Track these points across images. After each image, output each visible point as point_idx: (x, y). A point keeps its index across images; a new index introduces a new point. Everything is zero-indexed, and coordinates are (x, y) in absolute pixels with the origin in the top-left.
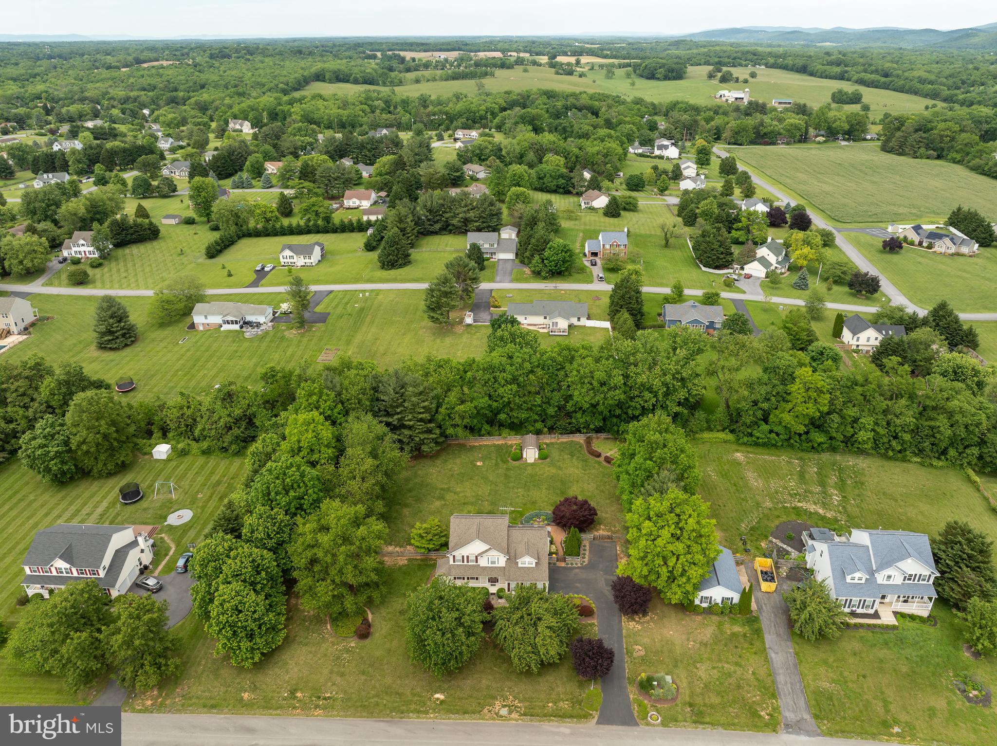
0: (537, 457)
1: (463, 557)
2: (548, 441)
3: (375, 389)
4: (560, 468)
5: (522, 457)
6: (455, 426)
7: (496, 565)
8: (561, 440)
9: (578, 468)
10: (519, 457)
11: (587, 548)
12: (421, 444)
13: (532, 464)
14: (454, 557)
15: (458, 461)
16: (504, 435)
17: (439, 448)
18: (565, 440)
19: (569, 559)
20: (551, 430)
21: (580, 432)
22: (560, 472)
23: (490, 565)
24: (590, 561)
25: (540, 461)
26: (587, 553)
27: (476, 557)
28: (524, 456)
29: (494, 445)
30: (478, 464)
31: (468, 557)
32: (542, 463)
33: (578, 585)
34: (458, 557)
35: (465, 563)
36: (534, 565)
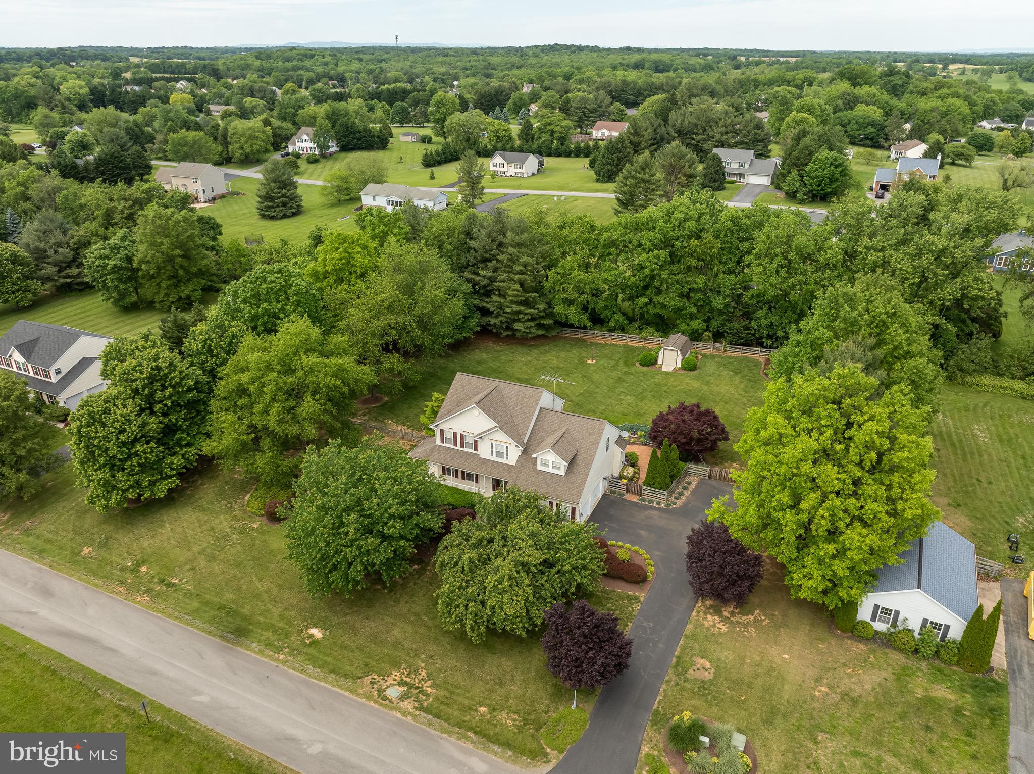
0: (679, 365)
1: (455, 434)
2: (708, 352)
3: (468, 235)
4: (708, 383)
5: (655, 362)
6: (570, 302)
7: (504, 461)
8: (729, 354)
9: (736, 387)
10: (652, 362)
11: (692, 487)
12: (515, 321)
13: (667, 373)
14: (442, 431)
15: (563, 355)
16: (644, 334)
17: (540, 332)
18: (736, 355)
19: (647, 491)
20: (718, 336)
21: (761, 345)
22: (705, 388)
24: (684, 506)
25: (683, 372)
26: (687, 493)
27: (476, 442)
28: (660, 361)
29: (625, 346)
30: (590, 361)
31: (462, 436)
32: (682, 375)
33: (643, 532)
34: (449, 435)
35: (459, 447)
36: (562, 472)
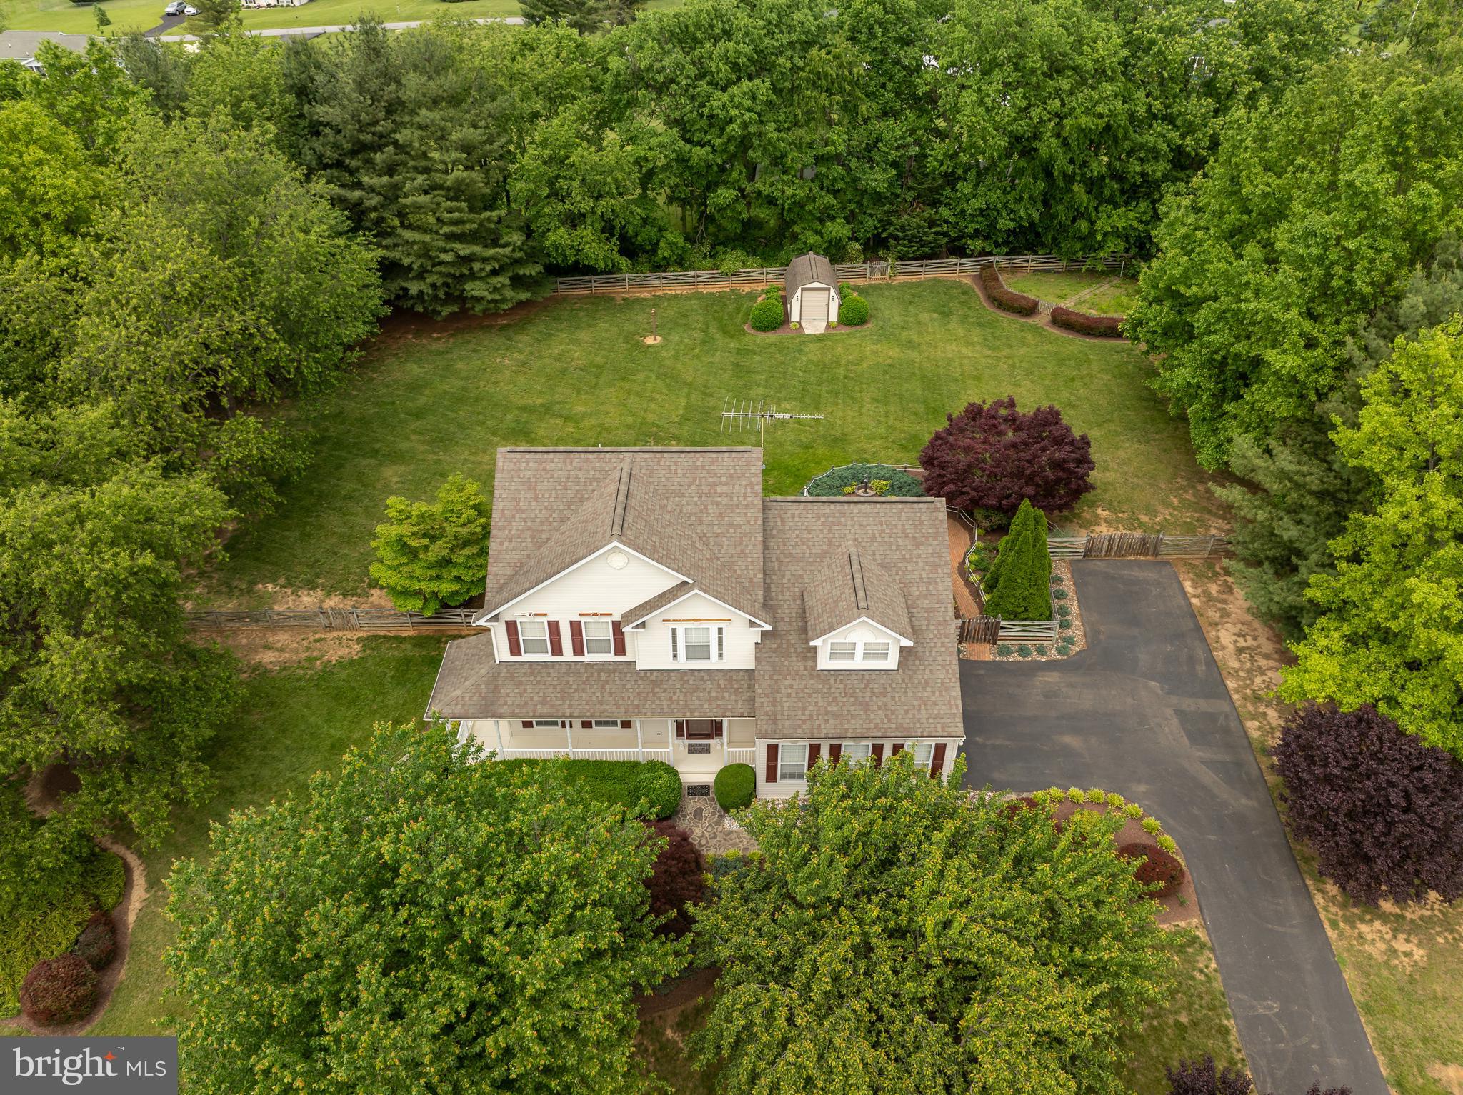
0: (834, 317)
1: (554, 627)
2: (861, 282)
3: (303, 92)
4: (911, 345)
5: (786, 320)
6: (574, 220)
7: (713, 663)
8: (901, 279)
9: (969, 344)
10: (776, 320)
11: (1068, 585)
12: (461, 279)
13: (819, 338)
14: (512, 627)
15: (585, 335)
16: (727, 266)
17: (524, 296)
18: (914, 279)
19: (1011, 630)
20: (875, 246)
21: (960, 252)
22: (914, 355)
23: (683, 664)
24: (1092, 636)
25: (845, 330)
26: (1073, 605)
27: (617, 626)
28: (795, 316)
29: (699, 296)
30: (649, 340)
31: (576, 628)
32: (851, 335)
33: (1068, 739)
34: (533, 630)
35: (568, 655)
36: (891, 663)
